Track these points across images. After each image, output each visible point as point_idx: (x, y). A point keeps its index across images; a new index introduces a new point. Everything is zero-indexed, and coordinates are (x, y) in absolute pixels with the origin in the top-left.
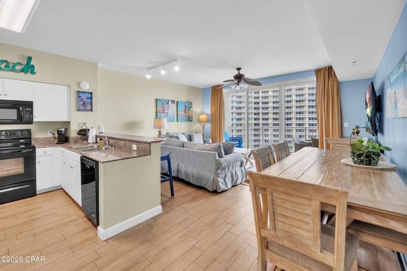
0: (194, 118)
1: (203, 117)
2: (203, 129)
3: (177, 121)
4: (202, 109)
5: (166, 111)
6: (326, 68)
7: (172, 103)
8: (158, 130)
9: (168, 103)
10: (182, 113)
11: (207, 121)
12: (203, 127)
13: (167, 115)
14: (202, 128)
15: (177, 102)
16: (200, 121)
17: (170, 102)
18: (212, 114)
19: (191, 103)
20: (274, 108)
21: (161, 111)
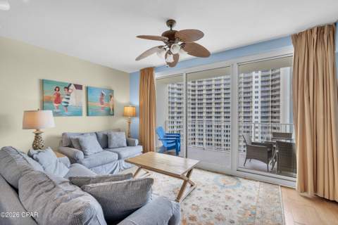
0: (116, 111)
1: (129, 110)
2: (129, 125)
3: (88, 115)
4: (128, 99)
5: (64, 100)
6: (311, 30)
7: (76, 88)
8: (35, 130)
9: (67, 88)
10: (96, 104)
11: (135, 115)
12: (129, 123)
13: (66, 106)
14: (127, 124)
15: (87, 88)
16: (124, 115)
17: (72, 87)
18: (140, 106)
19: (112, 91)
20: (207, 103)
21: (54, 99)
